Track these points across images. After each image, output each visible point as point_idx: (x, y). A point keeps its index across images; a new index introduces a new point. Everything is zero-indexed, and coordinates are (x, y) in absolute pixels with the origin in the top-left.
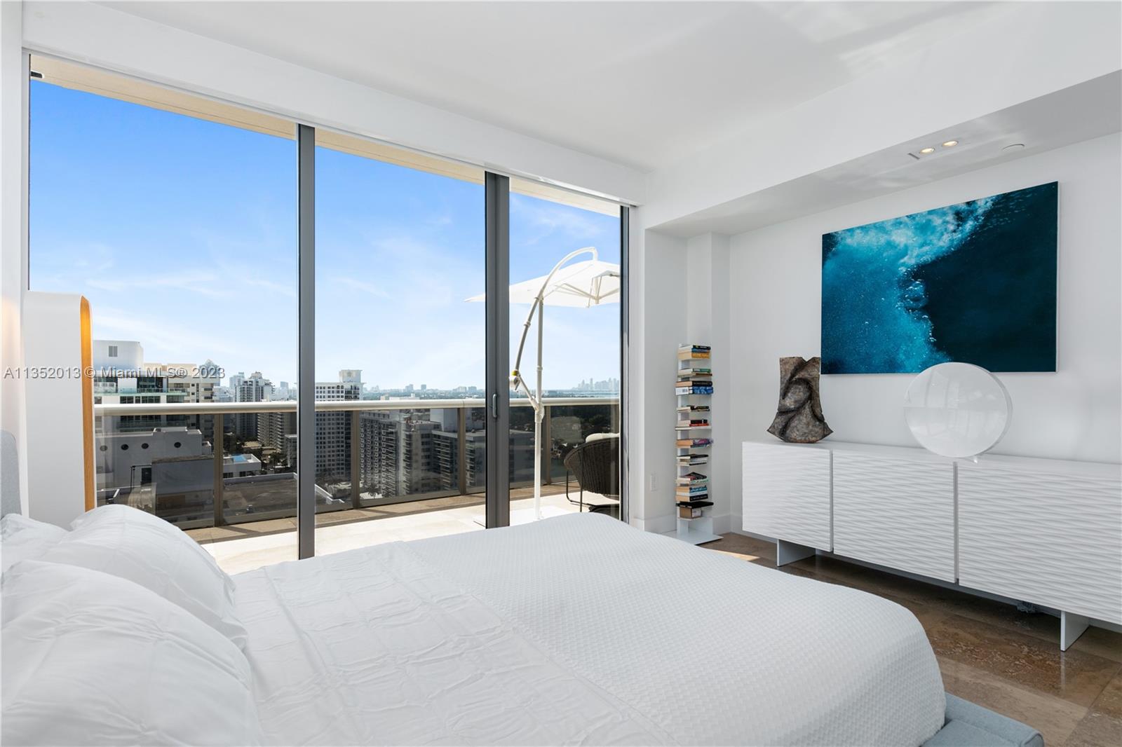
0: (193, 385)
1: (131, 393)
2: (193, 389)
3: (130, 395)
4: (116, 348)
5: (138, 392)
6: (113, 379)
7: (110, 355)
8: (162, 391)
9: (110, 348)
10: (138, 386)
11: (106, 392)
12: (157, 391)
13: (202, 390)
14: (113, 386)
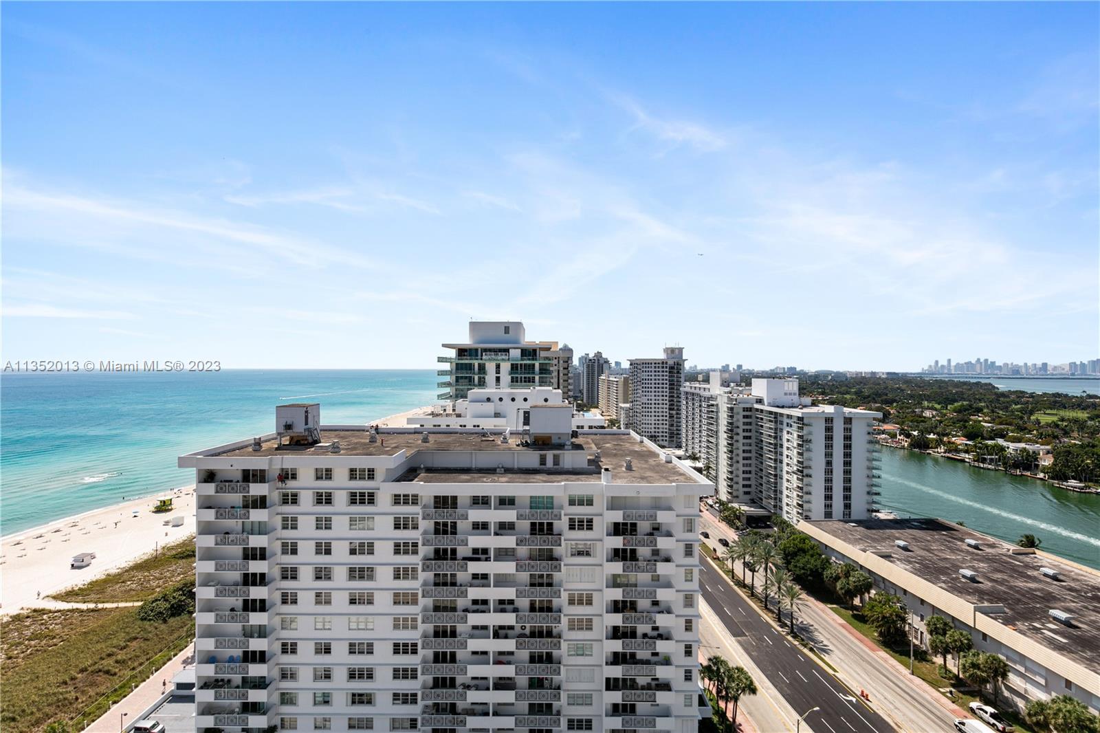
0: (556, 358)
1: (518, 360)
2: (555, 362)
3: (517, 362)
4: (508, 327)
5: (522, 360)
6: (507, 350)
7: (505, 333)
8: (536, 360)
9: (505, 327)
10: (522, 356)
11: (503, 360)
12: (533, 359)
13: (561, 362)
14: (506, 355)
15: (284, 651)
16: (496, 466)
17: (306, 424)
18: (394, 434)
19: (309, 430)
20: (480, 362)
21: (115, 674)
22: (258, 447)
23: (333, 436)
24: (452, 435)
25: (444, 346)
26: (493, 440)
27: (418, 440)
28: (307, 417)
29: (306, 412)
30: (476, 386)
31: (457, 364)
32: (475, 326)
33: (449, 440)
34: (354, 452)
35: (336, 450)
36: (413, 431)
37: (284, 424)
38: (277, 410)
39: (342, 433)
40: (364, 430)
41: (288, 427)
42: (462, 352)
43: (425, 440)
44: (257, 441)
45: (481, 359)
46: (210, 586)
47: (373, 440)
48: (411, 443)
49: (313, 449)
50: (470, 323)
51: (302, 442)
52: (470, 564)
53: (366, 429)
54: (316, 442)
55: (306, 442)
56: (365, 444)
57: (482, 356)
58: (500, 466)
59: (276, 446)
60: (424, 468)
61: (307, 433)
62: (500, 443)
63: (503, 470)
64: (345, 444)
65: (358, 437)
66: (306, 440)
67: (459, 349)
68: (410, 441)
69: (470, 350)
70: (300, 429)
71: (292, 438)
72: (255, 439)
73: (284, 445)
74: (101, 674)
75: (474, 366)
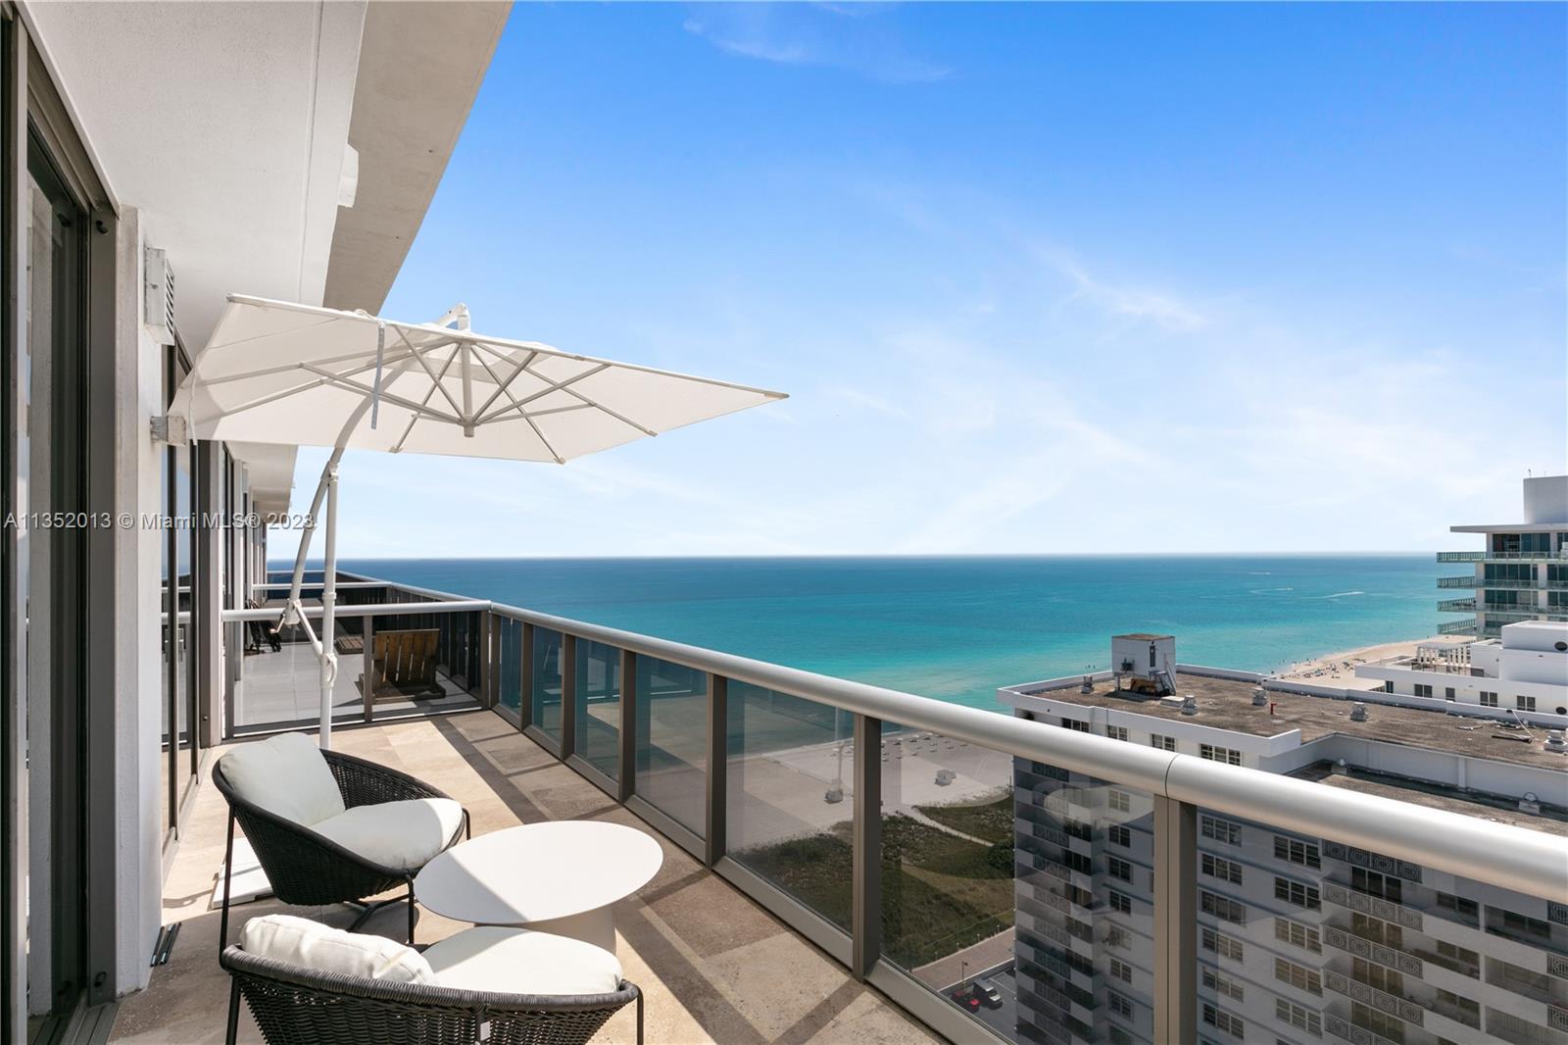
15: (1115, 971)
16: (1521, 797)
17: (1153, 664)
18: (1306, 695)
19: (1154, 673)
20: (1553, 561)
21: (963, 915)
22: (1088, 688)
23: (1201, 685)
24: (1430, 713)
25: (1454, 529)
26: (1527, 741)
27: (1345, 713)
28: (1153, 656)
29: (1152, 648)
30: (1541, 611)
31: (1488, 567)
32: (1535, 488)
33: (1415, 722)
34: (1218, 718)
35: (1190, 710)
36: (1344, 695)
37: (1123, 661)
38: (1113, 641)
39: (1216, 682)
40: (1254, 682)
41: (1128, 667)
42: (1503, 541)
43: (1358, 717)
44: (1088, 680)
45: (1557, 556)
46: (1029, 851)
47: (1259, 702)
48: (1329, 718)
49: (1159, 703)
50: (1525, 480)
51: (1148, 690)
52: (1428, 967)
53: (1258, 680)
54: (1167, 693)
55: (1153, 691)
56: (1243, 707)
57: (1560, 548)
58: (1532, 798)
59: (1113, 690)
60: (1345, 766)
61: (1153, 679)
62: (1542, 748)
63: (1537, 807)
64: (1211, 701)
65: (1240, 693)
66: (1154, 687)
67: (1494, 535)
68: (1327, 713)
69: (1527, 536)
70: (1143, 670)
71: (1134, 682)
72: (1085, 677)
73: (1124, 690)
74: (951, 908)
75: (1535, 570)
